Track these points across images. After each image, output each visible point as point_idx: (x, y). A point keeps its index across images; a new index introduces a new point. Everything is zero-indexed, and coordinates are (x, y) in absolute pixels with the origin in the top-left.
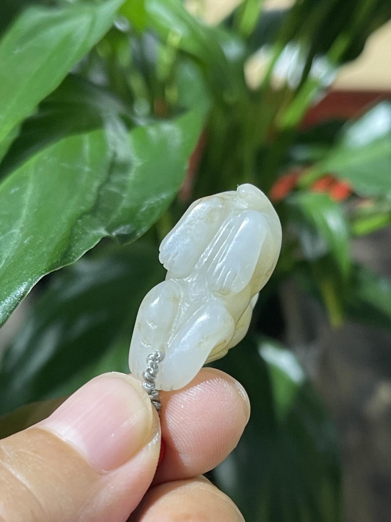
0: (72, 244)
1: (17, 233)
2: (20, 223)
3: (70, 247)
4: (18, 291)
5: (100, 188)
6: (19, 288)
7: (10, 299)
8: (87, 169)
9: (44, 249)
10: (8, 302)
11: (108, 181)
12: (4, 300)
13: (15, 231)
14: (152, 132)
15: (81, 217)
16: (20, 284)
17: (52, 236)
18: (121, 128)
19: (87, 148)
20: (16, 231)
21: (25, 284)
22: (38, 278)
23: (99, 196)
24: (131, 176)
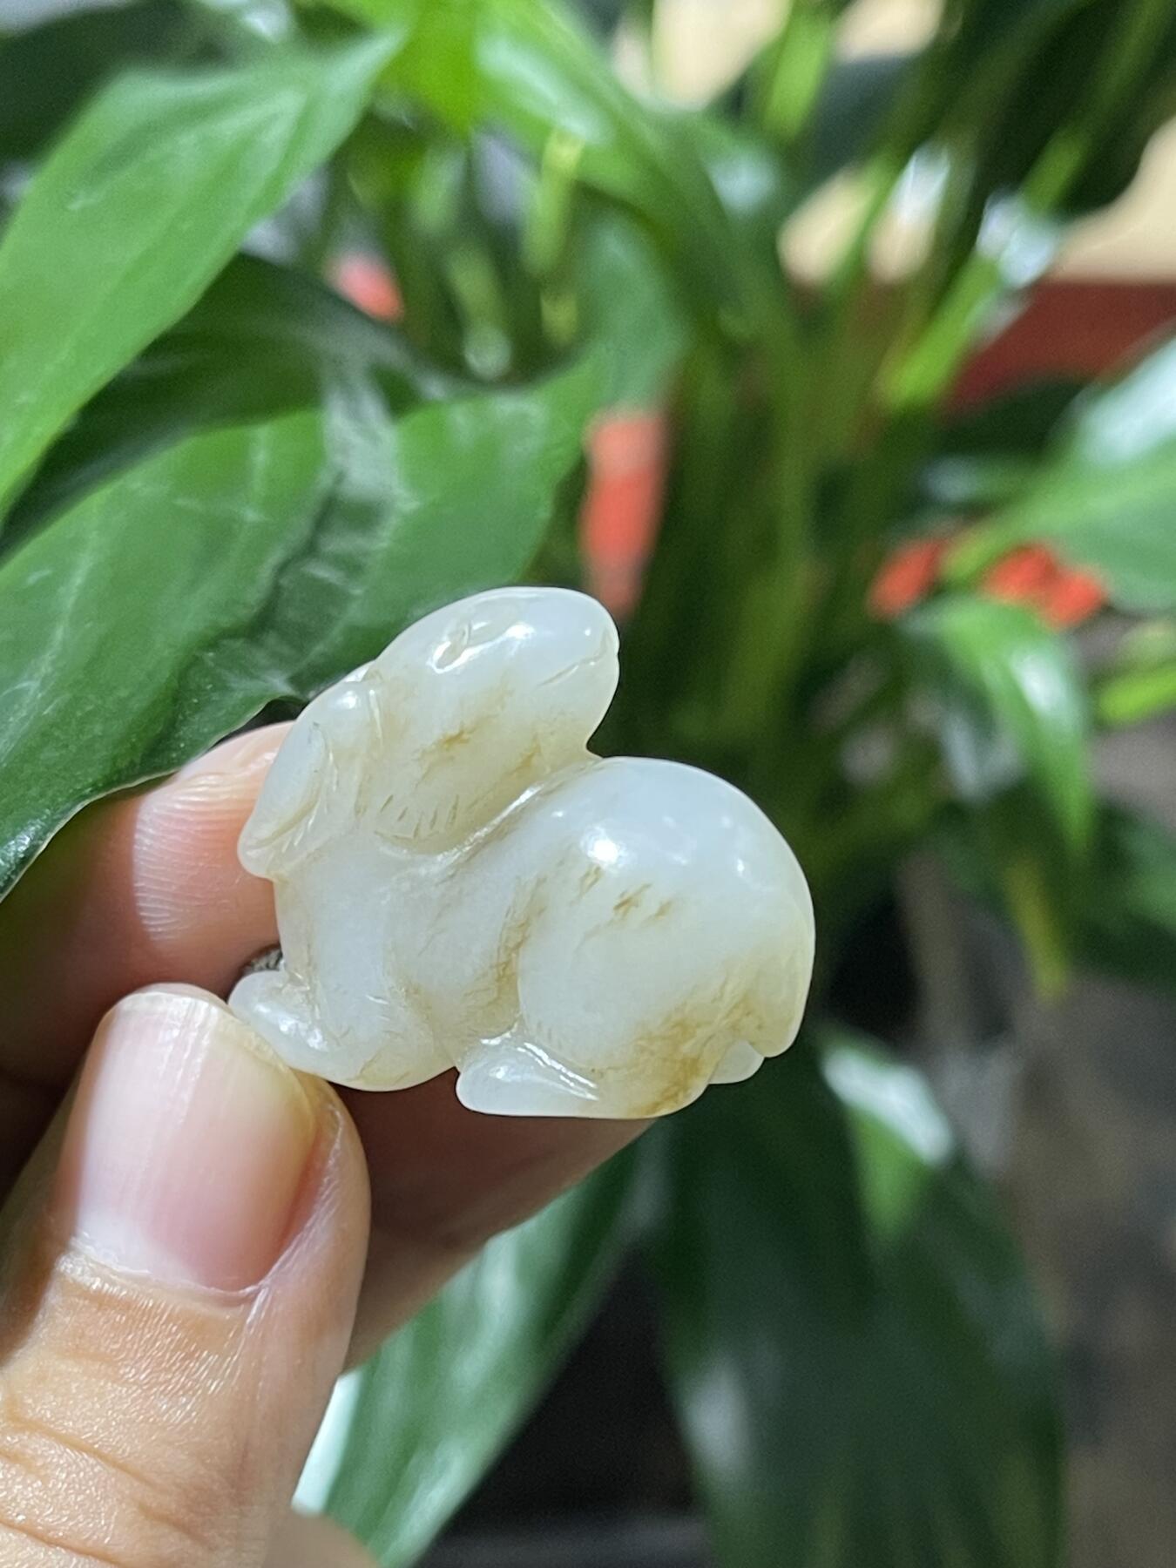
0: (180, 717)
1: (31, 693)
2: (45, 665)
3: (172, 725)
4: (12, 845)
5: (282, 569)
6: (15, 837)
8: (253, 515)
9: (98, 730)
11: (310, 549)
13: (25, 684)
14: (460, 418)
15: (212, 644)
16: (20, 826)
17: (123, 693)
18: (372, 408)
20: (30, 685)
21: (33, 825)
22: (70, 809)
23: (277, 589)
24: (383, 540)
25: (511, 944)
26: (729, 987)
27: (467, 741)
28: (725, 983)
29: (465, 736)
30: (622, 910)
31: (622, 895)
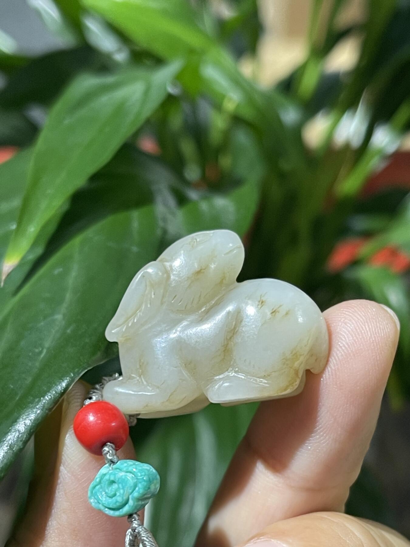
1: (59, 320)
2: (64, 308)
4: (59, 386)
6: (60, 383)
7: (50, 396)
8: (135, 249)
9: (87, 340)
10: (48, 399)
12: (44, 397)
13: (57, 317)
14: (204, 206)
16: (61, 379)
19: (135, 225)
20: (59, 317)
21: (66, 379)
22: (81, 373)
25: (228, 338)
26: (310, 341)
27: (203, 272)
28: (309, 339)
29: (202, 271)
30: (274, 314)
31: (273, 309)
